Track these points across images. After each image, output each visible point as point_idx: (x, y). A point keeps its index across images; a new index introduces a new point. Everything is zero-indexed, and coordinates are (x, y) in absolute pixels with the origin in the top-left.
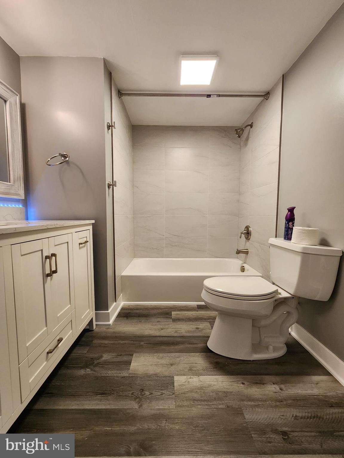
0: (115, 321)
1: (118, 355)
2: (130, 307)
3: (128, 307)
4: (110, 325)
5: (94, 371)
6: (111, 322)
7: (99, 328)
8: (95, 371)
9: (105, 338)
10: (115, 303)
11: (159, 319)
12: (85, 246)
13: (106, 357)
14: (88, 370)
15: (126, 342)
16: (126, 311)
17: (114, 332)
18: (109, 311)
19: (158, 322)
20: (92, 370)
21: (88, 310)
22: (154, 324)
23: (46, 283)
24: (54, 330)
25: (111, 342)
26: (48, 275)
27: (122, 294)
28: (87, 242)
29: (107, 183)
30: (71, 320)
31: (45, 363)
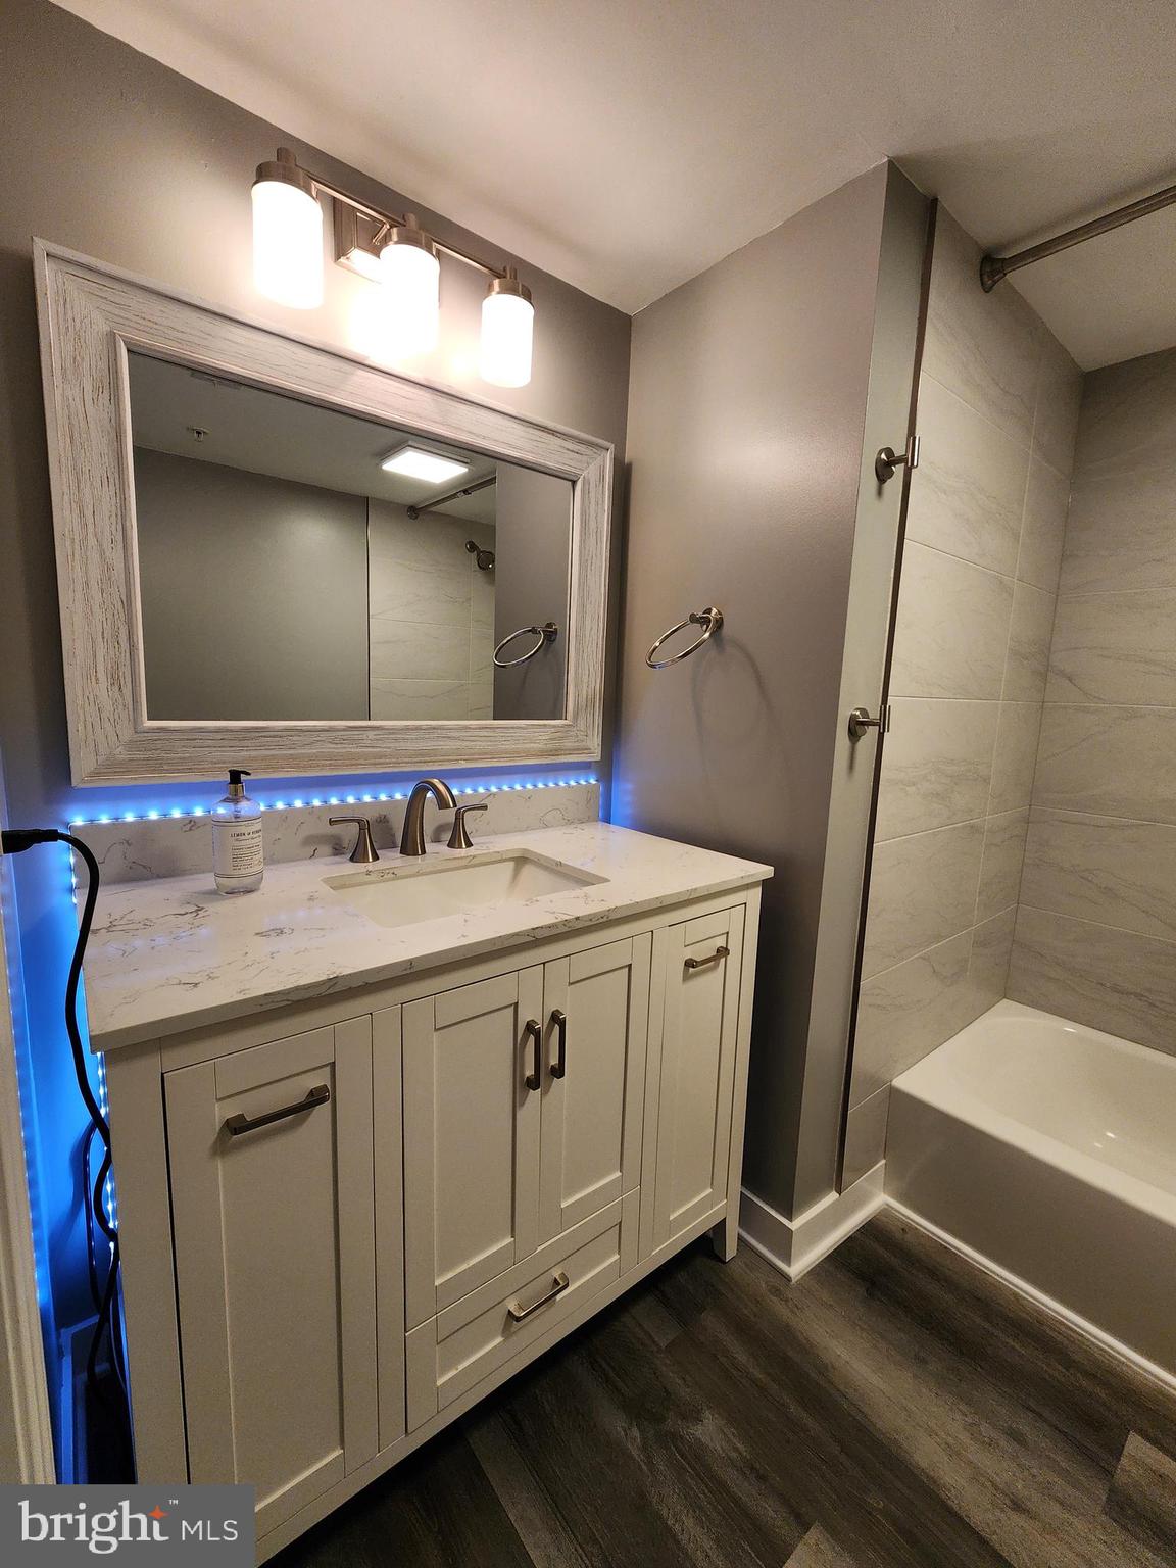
0: (817, 1272)
1: (753, 1468)
2: (908, 1237)
3: (899, 1235)
4: (788, 1278)
5: (649, 1457)
6: (798, 1267)
7: (747, 1265)
8: (650, 1463)
9: (743, 1329)
10: (833, 1196)
11: (1024, 1424)
12: (716, 966)
13: (710, 1431)
14: (635, 1432)
15: (809, 1421)
16: (881, 1251)
17: (788, 1332)
18: (794, 1225)
19: (1016, 1437)
20: (644, 1448)
21: (705, 1188)
22: (985, 1428)
23: (522, 1104)
24: (540, 1249)
25: (758, 1374)
26: (533, 1083)
27: (883, 1161)
28: (723, 952)
29: (845, 712)
30: (620, 1222)
31: (499, 1340)
